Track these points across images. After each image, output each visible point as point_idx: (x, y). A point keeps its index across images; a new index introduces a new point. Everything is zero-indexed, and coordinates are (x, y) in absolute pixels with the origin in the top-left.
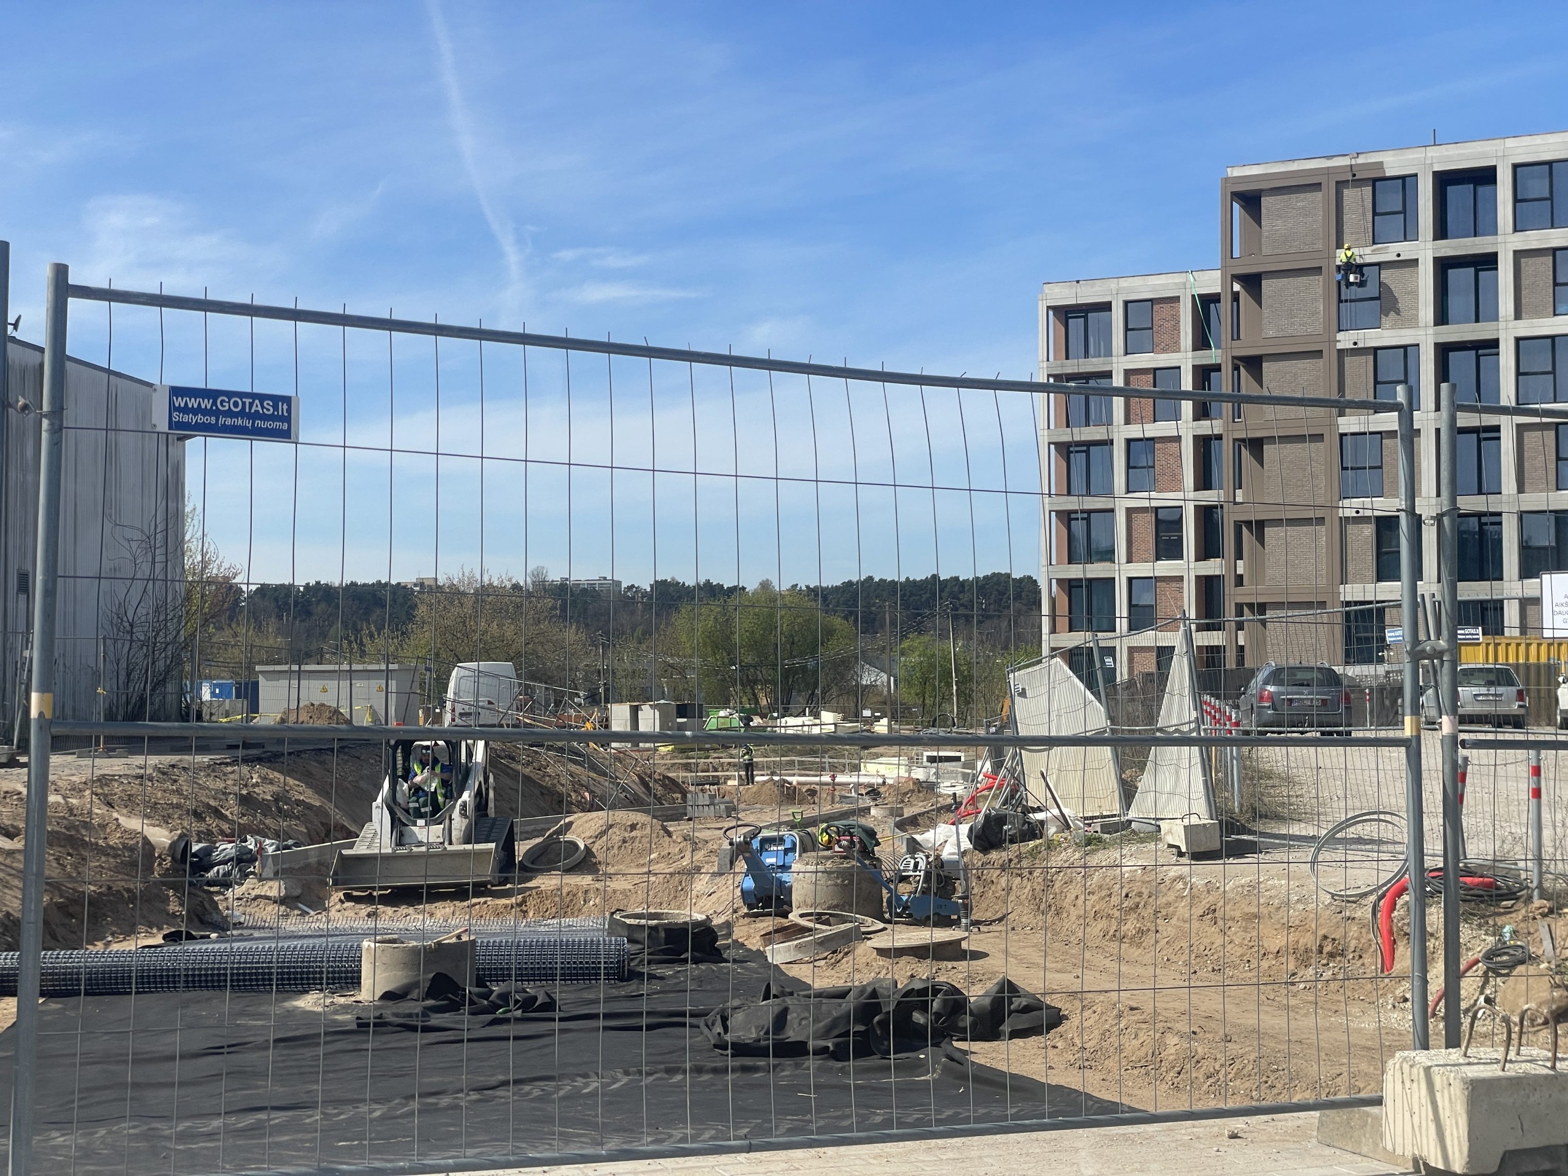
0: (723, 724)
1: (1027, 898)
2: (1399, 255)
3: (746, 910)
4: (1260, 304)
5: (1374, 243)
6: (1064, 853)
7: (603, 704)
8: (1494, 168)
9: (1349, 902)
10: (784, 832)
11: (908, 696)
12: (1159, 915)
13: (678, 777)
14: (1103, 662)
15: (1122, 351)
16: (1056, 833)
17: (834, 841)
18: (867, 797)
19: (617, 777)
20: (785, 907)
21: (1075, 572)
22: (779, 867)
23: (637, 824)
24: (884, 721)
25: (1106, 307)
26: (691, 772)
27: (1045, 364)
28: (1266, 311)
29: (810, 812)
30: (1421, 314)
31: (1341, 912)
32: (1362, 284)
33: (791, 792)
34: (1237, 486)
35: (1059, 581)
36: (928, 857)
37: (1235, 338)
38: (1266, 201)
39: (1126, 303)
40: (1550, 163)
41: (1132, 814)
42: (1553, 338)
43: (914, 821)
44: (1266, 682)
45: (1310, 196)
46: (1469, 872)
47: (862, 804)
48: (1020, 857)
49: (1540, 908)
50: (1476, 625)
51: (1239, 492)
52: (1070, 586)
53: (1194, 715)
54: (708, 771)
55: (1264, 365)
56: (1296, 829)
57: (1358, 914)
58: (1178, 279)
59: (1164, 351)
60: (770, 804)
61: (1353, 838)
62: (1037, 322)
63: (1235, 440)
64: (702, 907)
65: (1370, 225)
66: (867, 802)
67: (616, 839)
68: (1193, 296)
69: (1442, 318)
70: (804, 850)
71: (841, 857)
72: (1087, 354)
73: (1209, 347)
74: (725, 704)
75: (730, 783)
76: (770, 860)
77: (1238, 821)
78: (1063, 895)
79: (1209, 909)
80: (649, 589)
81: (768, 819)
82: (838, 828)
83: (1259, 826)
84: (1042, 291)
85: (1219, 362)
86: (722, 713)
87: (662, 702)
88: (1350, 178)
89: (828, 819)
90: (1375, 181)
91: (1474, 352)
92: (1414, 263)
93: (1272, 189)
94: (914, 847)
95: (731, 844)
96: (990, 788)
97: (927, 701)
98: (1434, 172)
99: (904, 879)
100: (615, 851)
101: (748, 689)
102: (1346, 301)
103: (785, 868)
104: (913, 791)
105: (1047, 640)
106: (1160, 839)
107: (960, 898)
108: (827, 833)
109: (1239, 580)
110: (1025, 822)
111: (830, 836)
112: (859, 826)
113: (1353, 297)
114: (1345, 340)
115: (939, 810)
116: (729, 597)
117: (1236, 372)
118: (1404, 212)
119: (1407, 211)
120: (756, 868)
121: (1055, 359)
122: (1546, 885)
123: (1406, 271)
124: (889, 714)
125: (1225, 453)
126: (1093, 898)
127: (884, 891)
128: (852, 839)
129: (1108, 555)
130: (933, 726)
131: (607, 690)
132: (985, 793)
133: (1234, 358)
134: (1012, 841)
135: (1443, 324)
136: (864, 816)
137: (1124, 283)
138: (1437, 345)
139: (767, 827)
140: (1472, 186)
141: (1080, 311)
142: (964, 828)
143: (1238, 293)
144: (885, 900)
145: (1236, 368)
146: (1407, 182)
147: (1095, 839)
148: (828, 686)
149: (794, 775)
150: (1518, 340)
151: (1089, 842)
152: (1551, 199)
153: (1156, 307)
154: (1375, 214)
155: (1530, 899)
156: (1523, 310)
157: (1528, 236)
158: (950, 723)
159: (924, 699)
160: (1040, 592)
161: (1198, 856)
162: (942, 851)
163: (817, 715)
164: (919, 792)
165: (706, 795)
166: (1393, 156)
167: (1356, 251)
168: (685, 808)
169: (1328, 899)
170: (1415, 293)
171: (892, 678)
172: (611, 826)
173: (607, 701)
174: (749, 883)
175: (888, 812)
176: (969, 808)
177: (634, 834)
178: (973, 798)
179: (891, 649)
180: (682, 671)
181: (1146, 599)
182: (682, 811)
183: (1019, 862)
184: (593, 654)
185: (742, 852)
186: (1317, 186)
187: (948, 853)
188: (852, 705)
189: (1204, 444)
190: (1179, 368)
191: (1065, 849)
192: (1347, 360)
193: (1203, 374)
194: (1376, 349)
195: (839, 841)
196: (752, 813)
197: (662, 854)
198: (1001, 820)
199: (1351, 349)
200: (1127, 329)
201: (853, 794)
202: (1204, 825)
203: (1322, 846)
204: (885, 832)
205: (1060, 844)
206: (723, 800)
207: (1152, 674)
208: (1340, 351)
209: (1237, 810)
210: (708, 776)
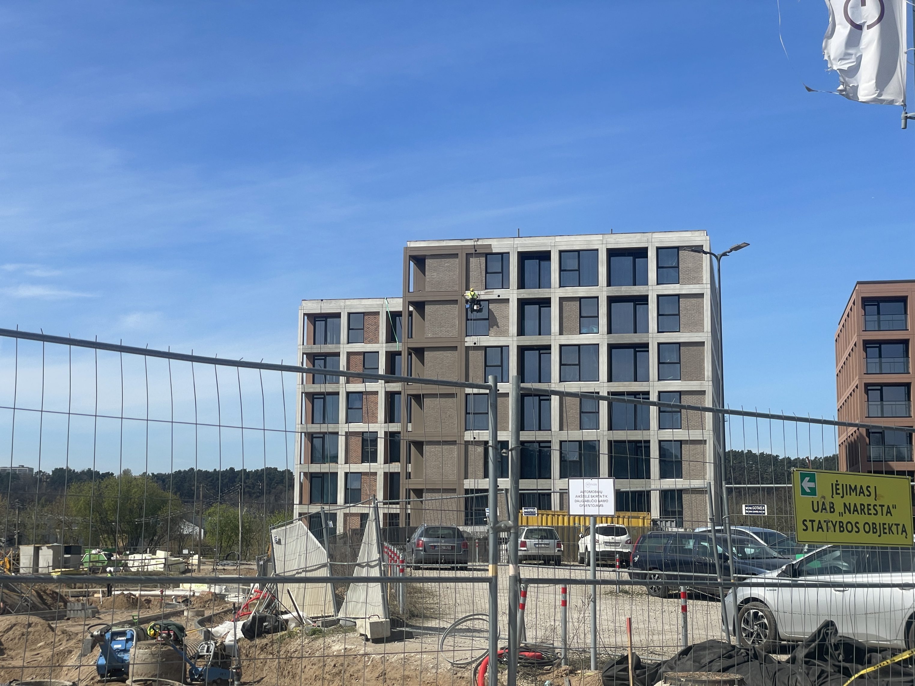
0: (94, 558)
1: (275, 668)
2: (499, 296)
3: (99, 678)
4: (424, 319)
5: (486, 289)
6: (299, 640)
7: (16, 546)
8: (549, 252)
9: (461, 667)
10: (126, 628)
11: (213, 541)
12: (353, 677)
13: (63, 592)
14: (327, 524)
15: (346, 341)
16: (295, 627)
17: (158, 634)
18: (182, 604)
19: (22, 593)
20: (125, 676)
21: (316, 468)
22: (121, 651)
23: (32, 623)
24: (196, 557)
25: (338, 315)
26: (72, 588)
27: (301, 346)
28: (427, 323)
29: (145, 614)
30: (511, 329)
31: (456, 674)
32: (480, 311)
33: (135, 601)
34: (409, 421)
35: (305, 474)
36: (216, 643)
37: (410, 337)
38: (428, 262)
39: (349, 314)
40: (578, 251)
41: (341, 615)
42: (579, 345)
43: (209, 620)
44: (421, 536)
45: (451, 260)
46: (527, 649)
47: (179, 609)
48: (272, 643)
49: (565, 670)
50: (534, 506)
51: (410, 425)
52: (312, 477)
53: (378, 556)
54: (82, 588)
55: (425, 353)
56: (433, 624)
57: (466, 675)
58: (379, 302)
59: (370, 342)
60: (121, 609)
61: (465, 629)
62: (298, 321)
63: (408, 395)
64: (71, 677)
65: (484, 278)
66: (183, 607)
67: (18, 633)
68: (387, 312)
69: (521, 332)
70: (139, 639)
71: (162, 644)
72: (326, 342)
73: (395, 342)
74: (96, 545)
75: (96, 595)
76: (117, 646)
77: (401, 619)
78: (297, 665)
79: (382, 673)
80: (51, 474)
81: (119, 618)
82: (160, 626)
83: (413, 622)
84: (301, 305)
85: (401, 350)
86: (94, 552)
87: (55, 544)
88: (474, 252)
89: (156, 618)
90: (486, 255)
91: (538, 351)
92: (507, 301)
93: (431, 255)
94: (209, 636)
95: (92, 636)
96: (258, 599)
97: (223, 544)
98: (518, 252)
99: (202, 657)
100: (17, 640)
101: (111, 537)
102: (471, 320)
103: (126, 651)
104: (211, 600)
105: (297, 510)
106: (356, 631)
107: (234, 669)
108: (154, 629)
109: (408, 476)
110: (277, 621)
111: (155, 631)
112: (174, 625)
113: (475, 318)
114: (470, 341)
115: (225, 612)
116: (102, 480)
117: (410, 356)
118: (502, 272)
119: (504, 272)
120: (107, 652)
121: (307, 344)
122: (569, 656)
123: (502, 306)
124: (199, 553)
125: (401, 403)
126: (315, 667)
127: (188, 665)
128: (169, 632)
129: (334, 459)
130: (226, 560)
131: (20, 536)
132: (255, 601)
133: (408, 348)
134: (268, 632)
135: (521, 335)
136: (179, 616)
137: (348, 302)
138: (518, 347)
139: (116, 625)
140: (538, 261)
141: (322, 317)
142: (240, 624)
143: (412, 312)
144: (188, 670)
145: (410, 354)
146: (504, 256)
147: (318, 631)
148: (162, 535)
149: (137, 590)
150: (561, 346)
151: (314, 632)
152: (579, 270)
153: (366, 317)
154: (487, 273)
155: (559, 665)
156: (564, 330)
157: (567, 290)
158: (236, 557)
159: (221, 543)
160: (294, 479)
161: (376, 641)
162: (225, 638)
163: (154, 553)
164: (215, 600)
165: (80, 604)
166: (497, 241)
167: (476, 292)
168: (66, 611)
169: (449, 666)
170: (507, 317)
171: (202, 530)
172: (15, 625)
173: (20, 543)
174: (102, 661)
175: (195, 614)
176: (245, 610)
177: (29, 630)
178: (247, 605)
179: (202, 513)
180: (69, 525)
181: (355, 485)
182: (64, 614)
183: (272, 645)
184: (12, 514)
185: (99, 641)
186: (456, 256)
187: (229, 640)
188: (177, 547)
189: (391, 397)
190: (378, 352)
191: (300, 637)
192: (471, 352)
193: (392, 357)
194: (486, 347)
195: (160, 634)
196: (108, 615)
197: (48, 642)
198: (263, 619)
199: (473, 346)
200: (349, 329)
201: (174, 602)
202: (382, 622)
203: (447, 634)
204: (192, 627)
205: (297, 633)
206: (91, 607)
207: (357, 530)
208: (467, 348)
209: (401, 612)
210: (82, 591)
